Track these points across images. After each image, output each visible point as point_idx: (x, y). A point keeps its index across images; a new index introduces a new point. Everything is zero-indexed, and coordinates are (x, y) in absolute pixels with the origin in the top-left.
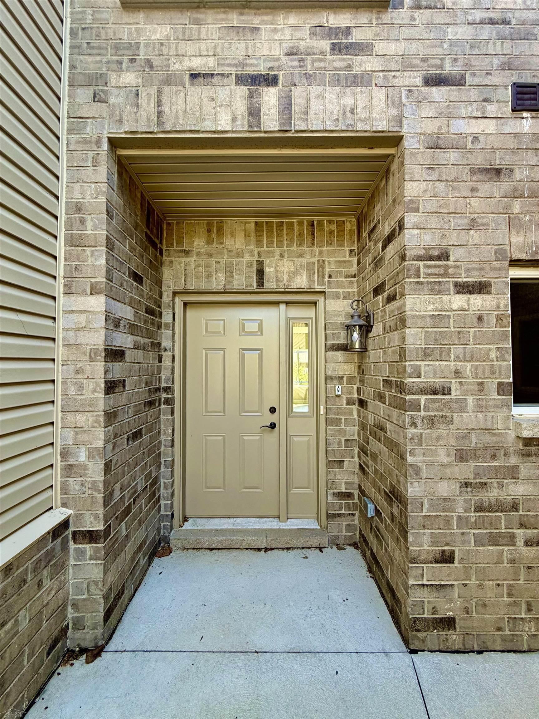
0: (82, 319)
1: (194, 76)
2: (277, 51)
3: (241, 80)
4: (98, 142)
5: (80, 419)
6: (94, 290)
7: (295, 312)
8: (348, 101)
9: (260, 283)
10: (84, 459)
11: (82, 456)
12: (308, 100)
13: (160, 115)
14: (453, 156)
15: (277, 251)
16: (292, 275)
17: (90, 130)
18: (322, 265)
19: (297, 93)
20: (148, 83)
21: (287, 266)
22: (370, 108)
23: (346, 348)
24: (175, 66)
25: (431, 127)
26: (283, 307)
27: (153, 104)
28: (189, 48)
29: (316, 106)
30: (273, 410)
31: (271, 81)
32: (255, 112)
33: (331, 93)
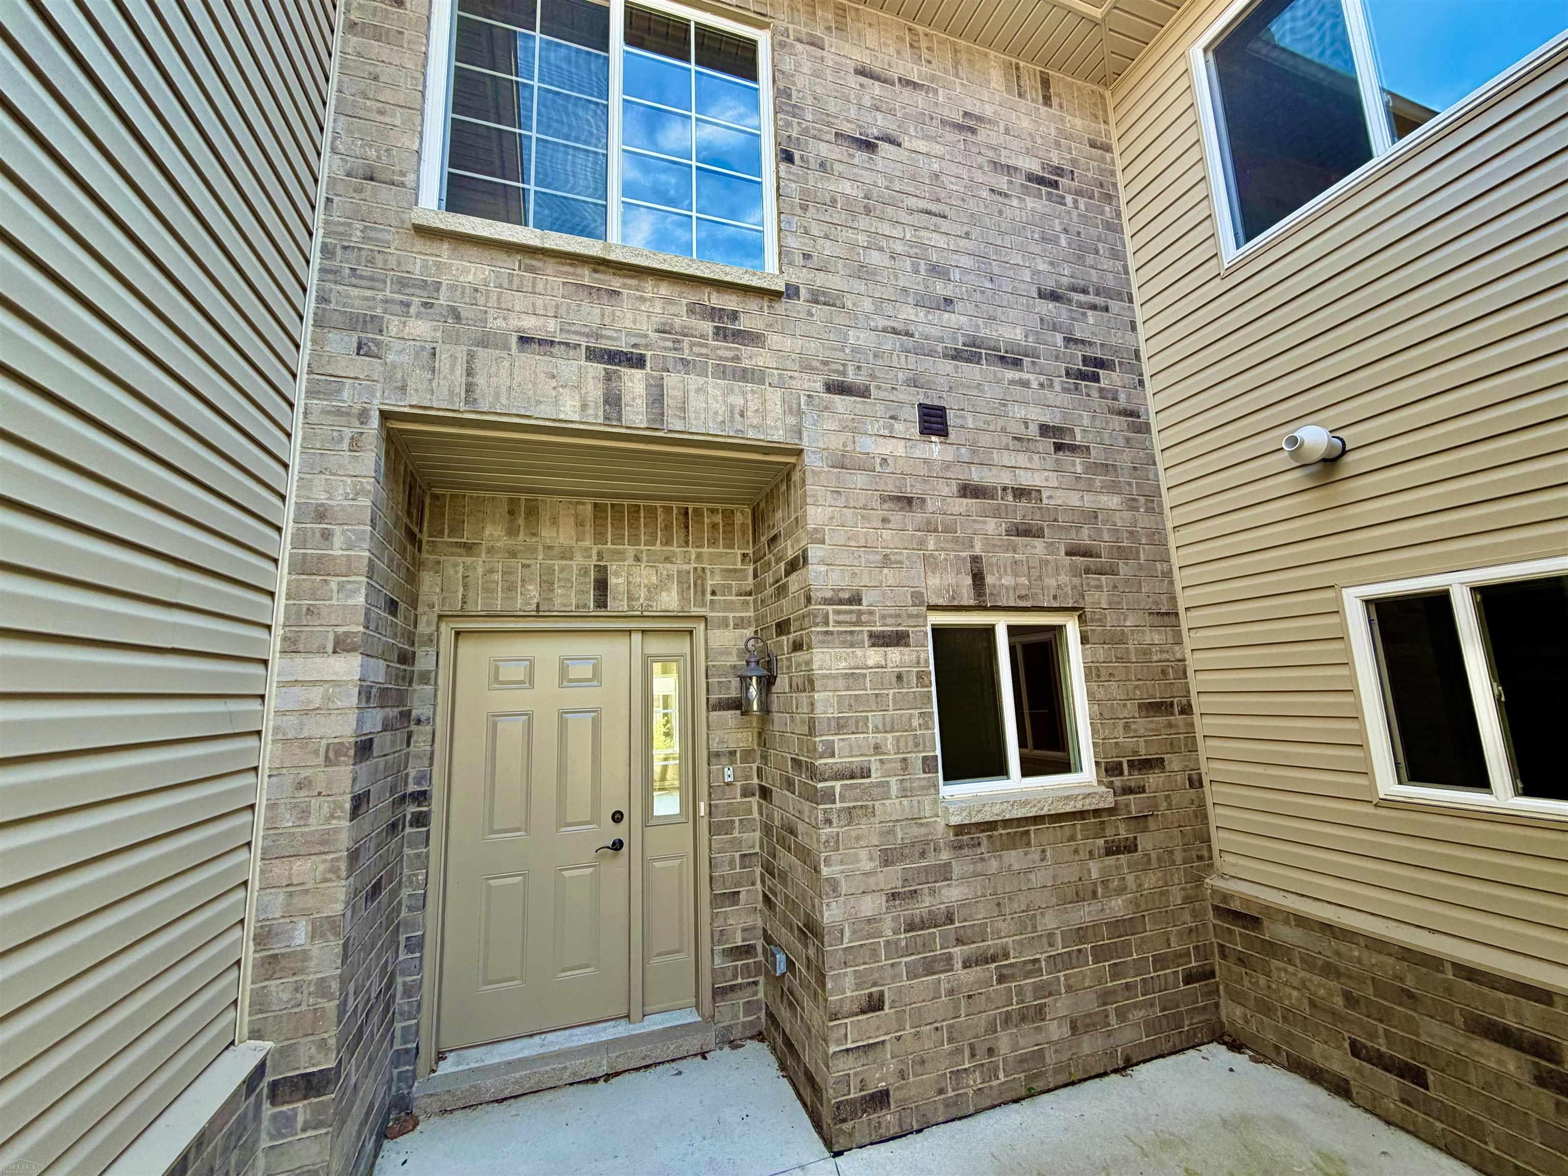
0: (316, 696)
1: (525, 340)
2: (646, 326)
3: (593, 355)
4: (363, 416)
5: (301, 868)
6: (341, 646)
7: (656, 646)
8: (737, 401)
9: (602, 602)
10: (302, 942)
11: (300, 935)
12: (686, 393)
13: (470, 388)
14: (860, 479)
15: (630, 550)
16: (653, 590)
17: (348, 396)
18: (701, 575)
19: (672, 381)
20: (453, 339)
21: (646, 576)
22: (762, 412)
23: (739, 705)
24: (496, 324)
25: (836, 443)
26: (637, 638)
27: (460, 370)
28: (519, 302)
29: (696, 403)
30: (617, 817)
31: (639, 362)
32: (613, 401)
33: (715, 387)
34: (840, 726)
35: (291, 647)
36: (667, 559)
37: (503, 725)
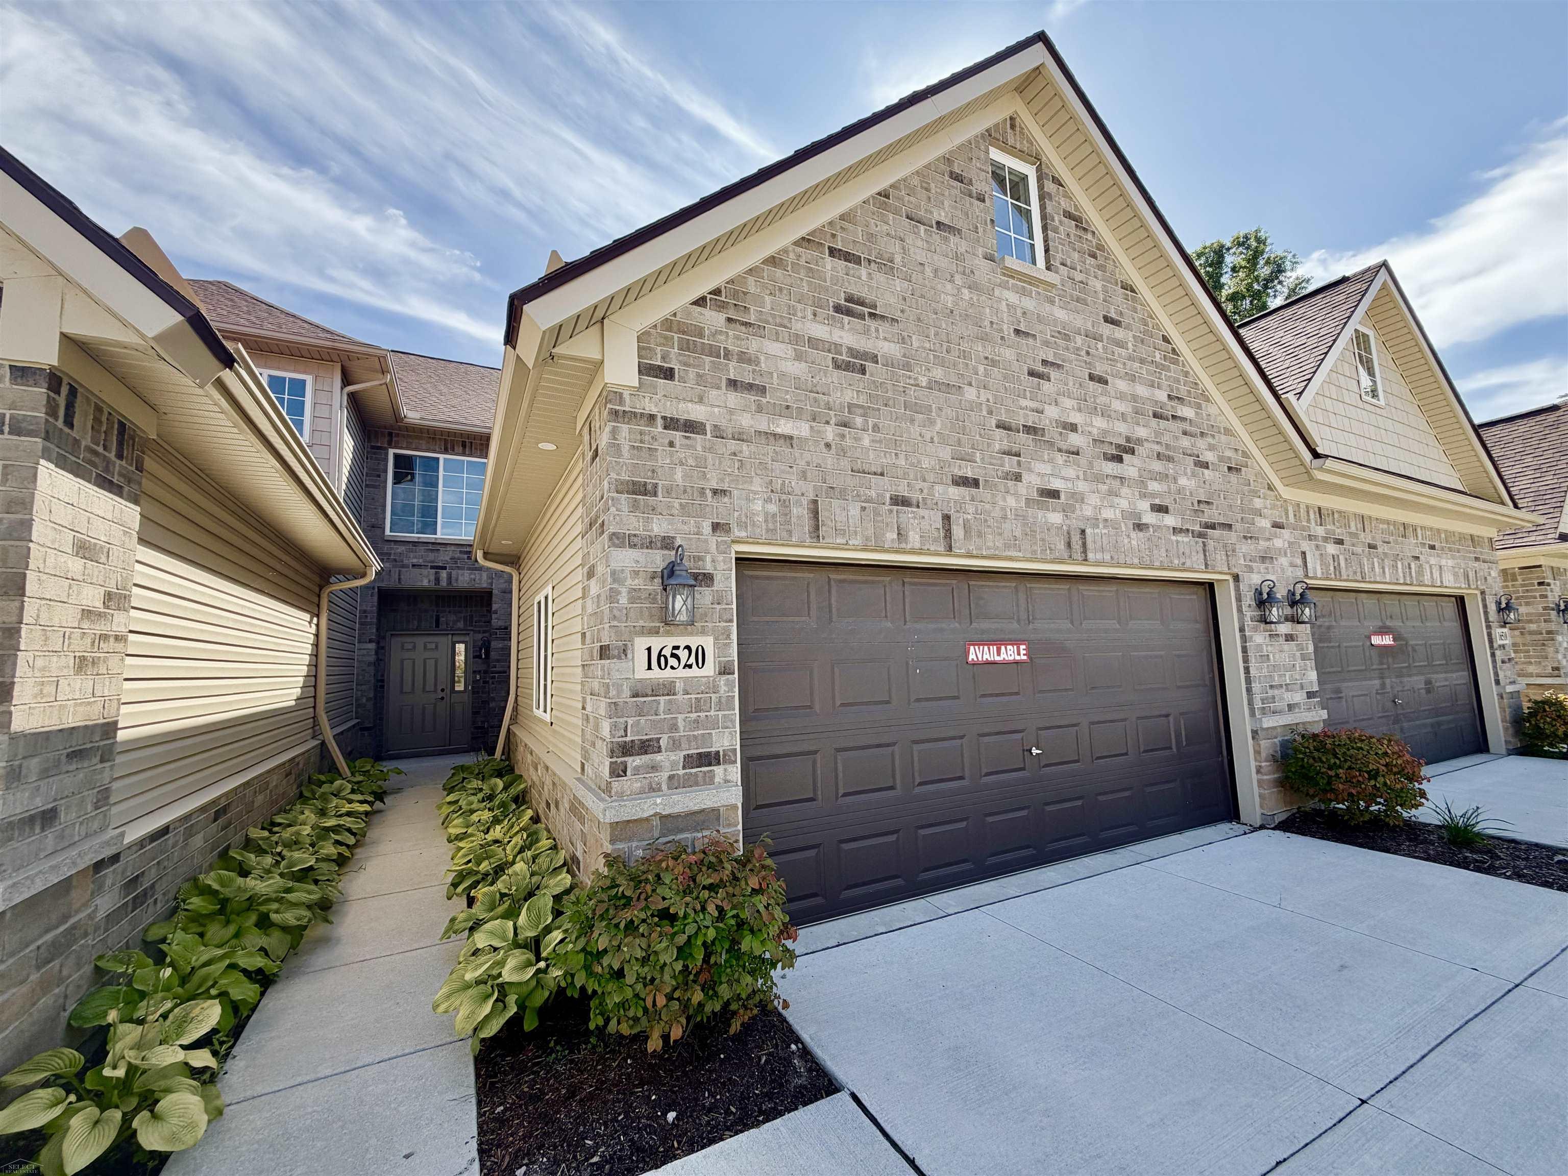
0: (365, 652)
1: (413, 566)
2: (447, 558)
3: (432, 567)
4: (373, 588)
5: (364, 687)
6: (371, 641)
7: (457, 638)
8: (473, 576)
9: (437, 625)
11: (364, 700)
12: (458, 575)
13: (399, 579)
15: (448, 609)
16: (455, 622)
18: (471, 617)
19: (454, 573)
20: (394, 567)
21: (452, 618)
22: (480, 579)
23: (480, 657)
24: (406, 562)
26: (450, 636)
27: (397, 574)
28: (412, 555)
29: (460, 578)
30: (443, 690)
31: (445, 568)
32: (437, 580)
33: (467, 573)
34: (498, 661)
35: (359, 642)
36: (460, 612)
37: (405, 662)
